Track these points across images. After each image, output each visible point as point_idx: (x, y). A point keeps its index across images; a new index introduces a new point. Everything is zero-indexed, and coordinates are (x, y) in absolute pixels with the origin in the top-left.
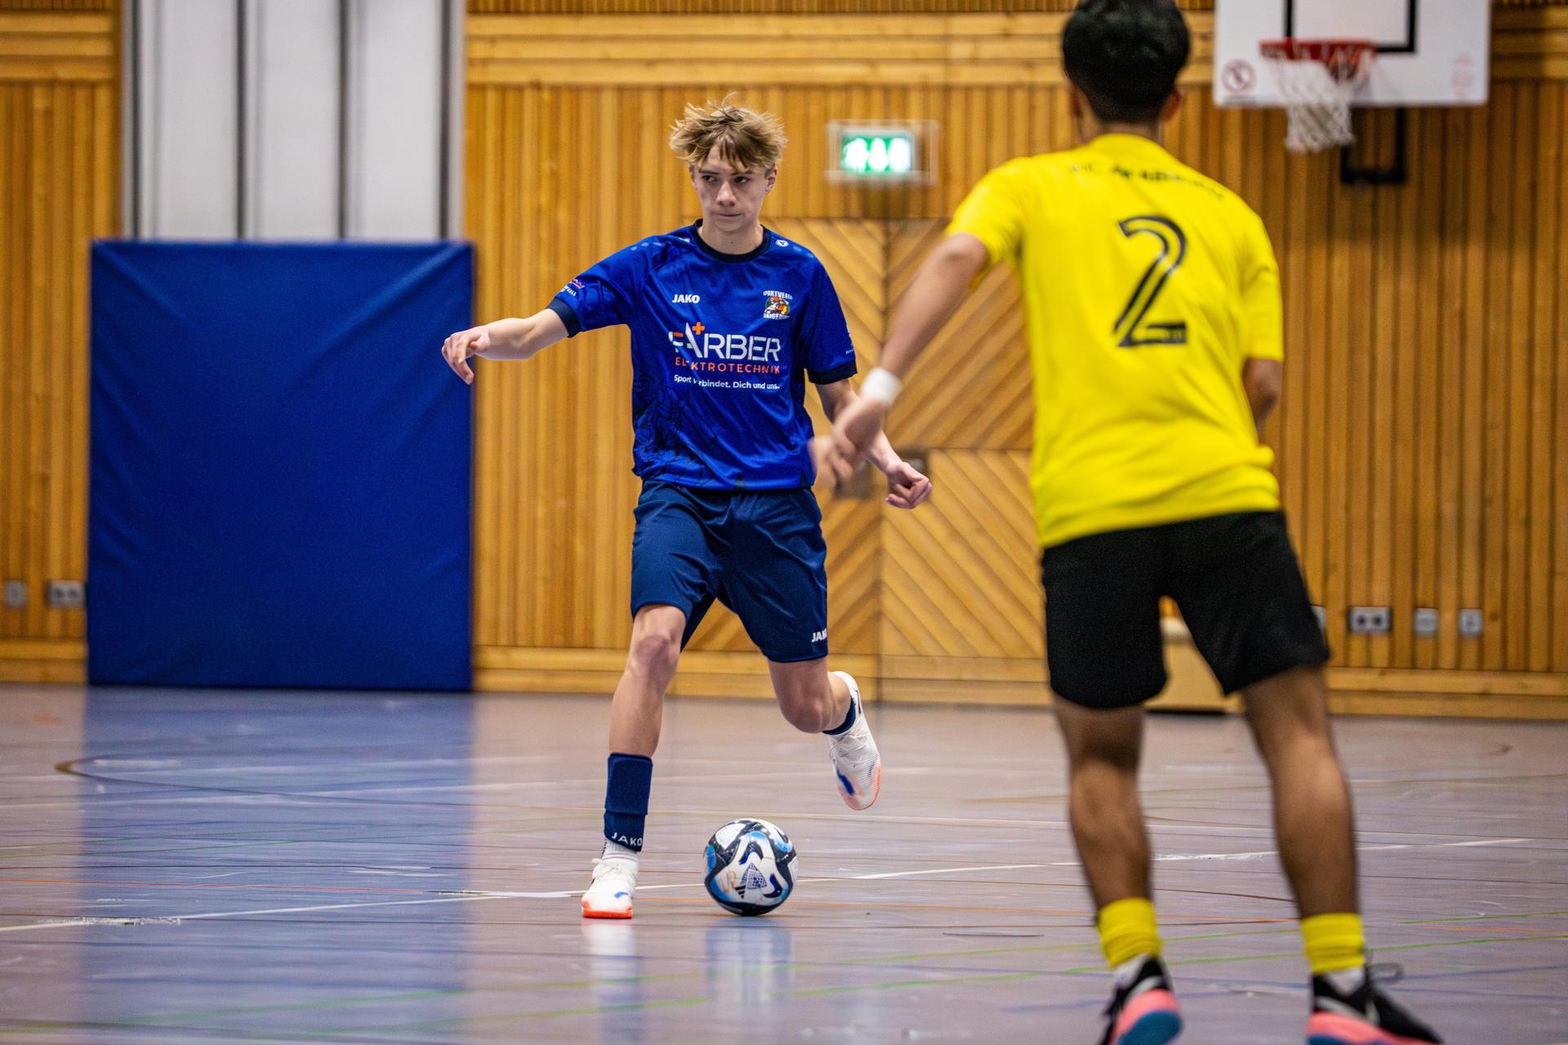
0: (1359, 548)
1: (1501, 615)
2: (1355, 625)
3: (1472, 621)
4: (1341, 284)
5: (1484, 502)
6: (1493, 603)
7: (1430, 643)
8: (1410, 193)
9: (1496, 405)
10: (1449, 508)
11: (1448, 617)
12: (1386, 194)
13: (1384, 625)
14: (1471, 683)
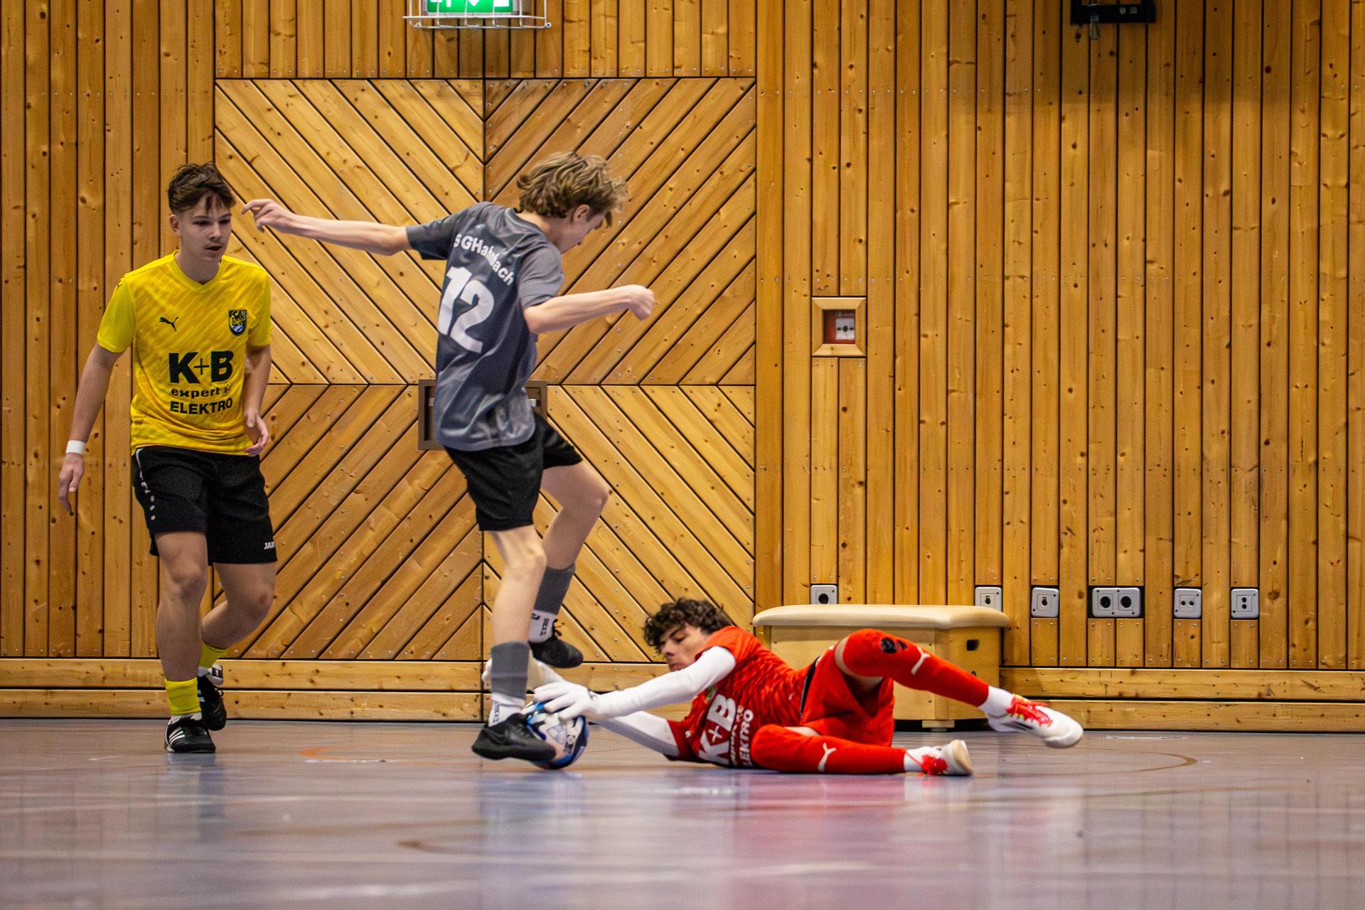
0: (1101, 508)
1: (1283, 592)
2: (1098, 610)
3: (1248, 602)
4: (1074, 157)
5: (1261, 444)
6: (1274, 578)
7: (1193, 629)
8: (1160, 37)
9: (1274, 313)
10: (1216, 450)
11: (1216, 596)
12: (1130, 35)
13: (1135, 608)
14: (1247, 682)
